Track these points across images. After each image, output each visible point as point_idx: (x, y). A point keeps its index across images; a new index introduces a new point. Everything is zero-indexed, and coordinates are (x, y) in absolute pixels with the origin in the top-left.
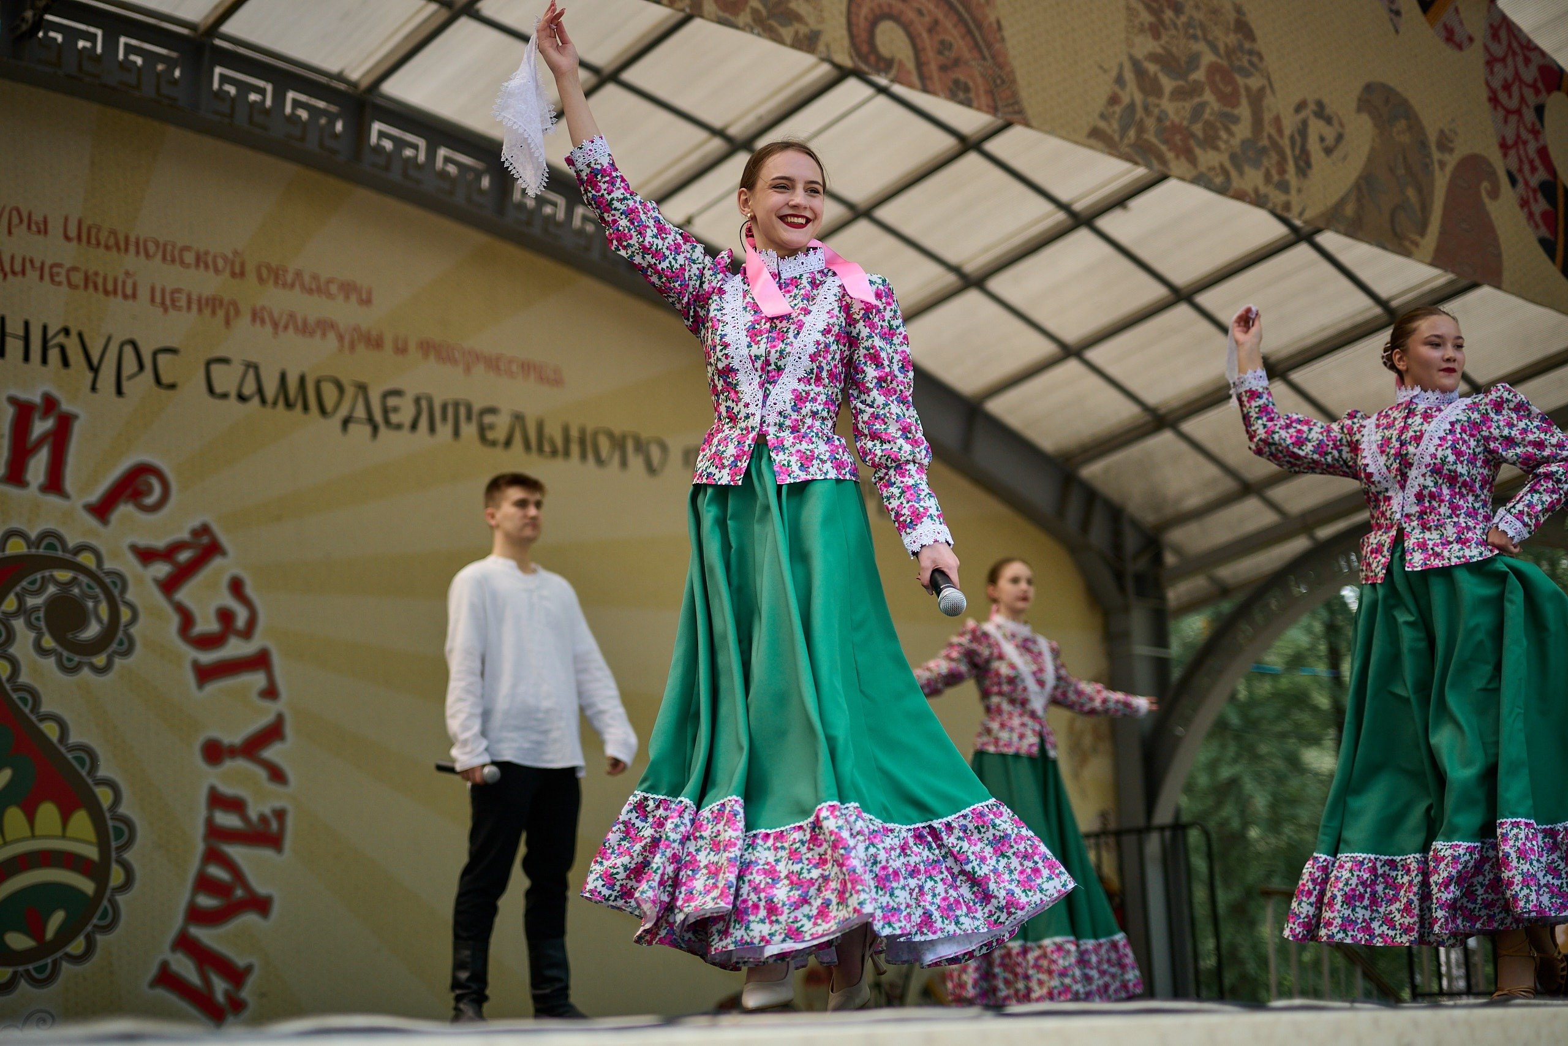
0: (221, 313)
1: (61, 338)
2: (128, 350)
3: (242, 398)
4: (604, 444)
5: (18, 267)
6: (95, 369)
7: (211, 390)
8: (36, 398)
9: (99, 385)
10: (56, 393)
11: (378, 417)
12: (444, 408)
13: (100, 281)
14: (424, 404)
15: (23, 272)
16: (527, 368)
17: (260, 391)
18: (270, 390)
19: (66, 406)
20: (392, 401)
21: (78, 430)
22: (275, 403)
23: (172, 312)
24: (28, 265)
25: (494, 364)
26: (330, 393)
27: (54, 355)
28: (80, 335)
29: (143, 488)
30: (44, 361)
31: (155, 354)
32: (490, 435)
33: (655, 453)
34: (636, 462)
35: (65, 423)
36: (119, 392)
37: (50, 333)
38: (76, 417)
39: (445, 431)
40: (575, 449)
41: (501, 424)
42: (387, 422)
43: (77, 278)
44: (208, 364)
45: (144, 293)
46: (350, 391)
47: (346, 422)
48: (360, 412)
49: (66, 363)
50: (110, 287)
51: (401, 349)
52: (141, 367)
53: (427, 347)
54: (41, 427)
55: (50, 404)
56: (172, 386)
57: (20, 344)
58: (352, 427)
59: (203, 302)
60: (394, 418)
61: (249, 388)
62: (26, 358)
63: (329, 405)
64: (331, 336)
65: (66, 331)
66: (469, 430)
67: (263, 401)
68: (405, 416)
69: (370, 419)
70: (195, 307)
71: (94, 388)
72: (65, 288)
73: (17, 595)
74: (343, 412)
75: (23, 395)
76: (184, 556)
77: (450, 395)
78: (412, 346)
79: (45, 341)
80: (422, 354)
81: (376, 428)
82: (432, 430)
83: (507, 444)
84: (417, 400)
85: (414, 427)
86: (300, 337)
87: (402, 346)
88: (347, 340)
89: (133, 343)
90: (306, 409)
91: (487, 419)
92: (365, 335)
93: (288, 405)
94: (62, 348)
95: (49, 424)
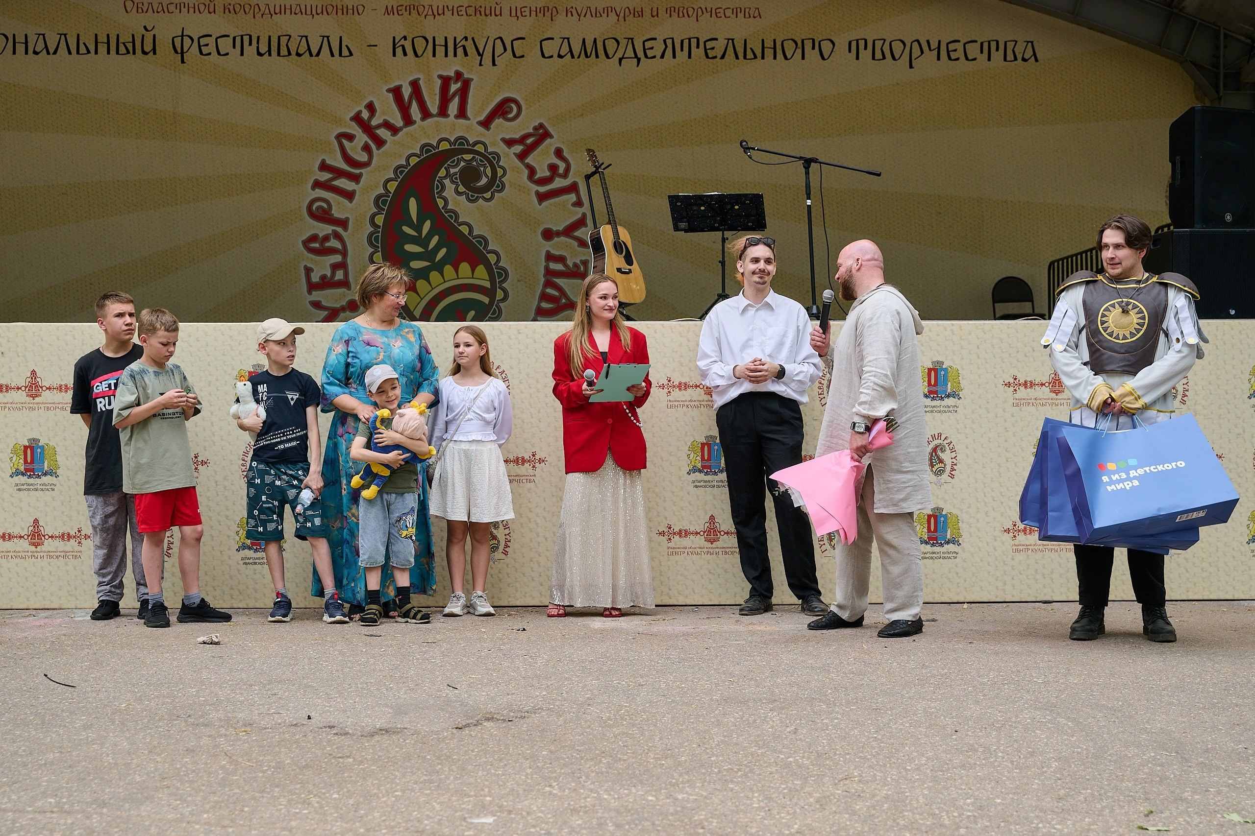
0: (548, 14)
1: (463, 42)
2: (498, 42)
3: (560, 56)
4: (790, 47)
5: (441, 11)
6: (481, 55)
7: (543, 56)
8: (452, 74)
9: (482, 63)
10: (461, 70)
11: (640, 54)
12: (682, 41)
13: (482, 10)
14: (669, 42)
15: (444, 13)
16: (736, 11)
17: (571, 51)
18: (577, 48)
20: (648, 44)
21: (473, 85)
22: (579, 57)
23: (521, 18)
24: (446, 9)
25: (714, 13)
26: (611, 46)
27: (460, 51)
28: (473, 39)
29: (508, 110)
30: (455, 55)
31: (512, 42)
32: (711, 53)
33: (826, 47)
34: (812, 55)
35: (466, 84)
36: (494, 64)
37: (458, 41)
38: (472, 79)
39: (682, 56)
40: (769, 53)
41: (720, 45)
42: (646, 56)
43: (471, 11)
44: (541, 42)
45: (506, 12)
46: (623, 43)
47: (620, 60)
48: (630, 53)
49: (466, 54)
50: (488, 12)
51: (655, 15)
52: (505, 50)
53: (670, 11)
54: (454, 87)
55: (459, 75)
56: (523, 56)
57: (443, 49)
58: (623, 61)
59: (538, 10)
60: (650, 53)
61: (565, 50)
62: (446, 55)
63: (611, 52)
64: (613, 15)
65: (466, 38)
66: (698, 53)
67: (573, 56)
68: (659, 47)
69: (636, 56)
70: (533, 13)
71: (481, 65)
72: (465, 17)
73: (445, 168)
74: (619, 54)
75: (445, 74)
76: (530, 141)
77: (686, 35)
78: (662, 12)
79: (455, 45)
80: (668, 15)
81: (639, 60)
82: (674, 57)
83: (723, 57)
84: (665, 41)
85: (662, 57)
86: (594, 19)
87: (655, 13)
88: (622, 15)
89: (501, 38)
90: (597, 56)
91: (709, 45)
92: (632, 12)
93: (587, 56)
94: (464, 47)
95: (459, 85)
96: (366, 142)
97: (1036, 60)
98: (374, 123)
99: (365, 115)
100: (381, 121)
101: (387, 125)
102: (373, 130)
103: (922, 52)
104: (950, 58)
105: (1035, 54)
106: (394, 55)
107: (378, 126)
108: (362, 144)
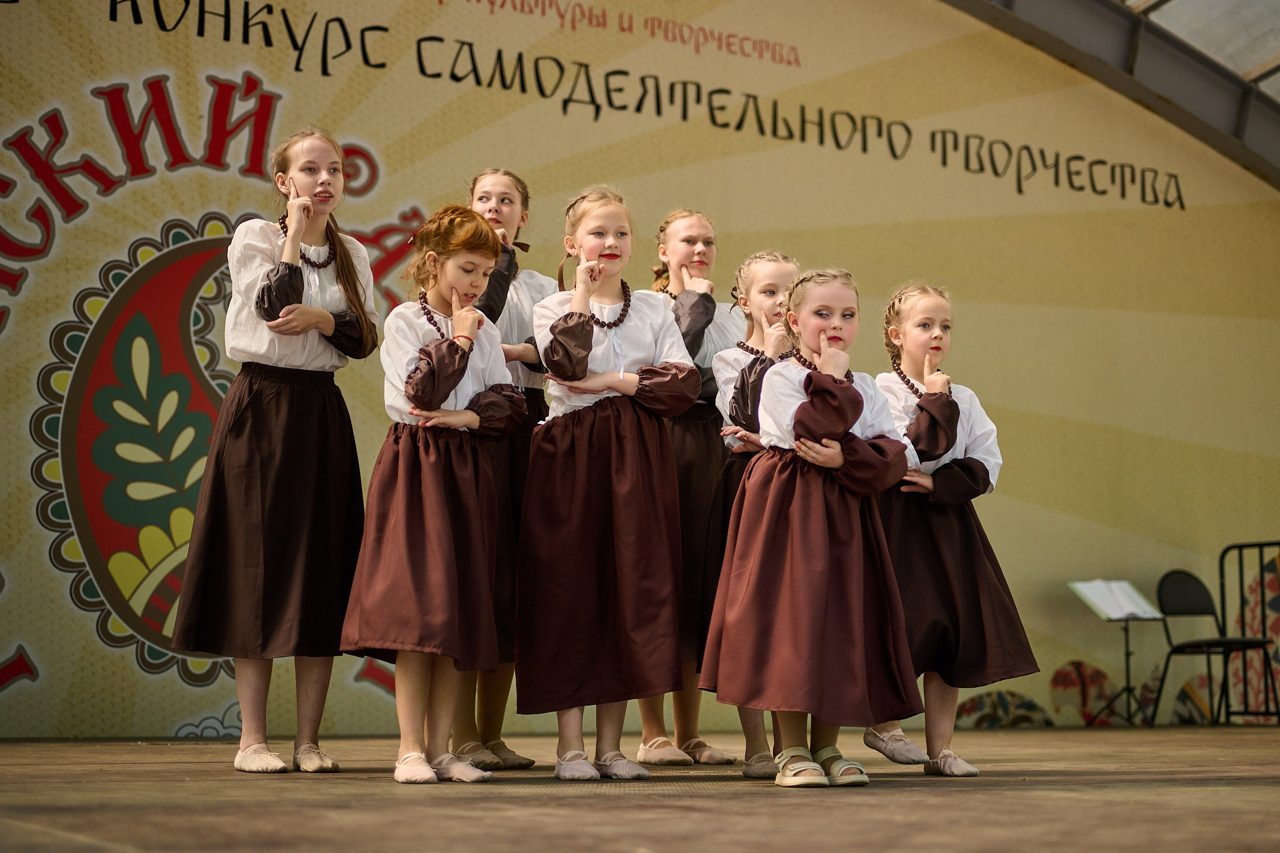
1: (263, 16)
2: (335, 27)
3: (455, 77)
4: (844, 127)
6: (299, 48)
7: (422, 70)
8: (237, 79)
9: (302, 66)
10: (257, 73)
11: (601, 99)
12: (672, 87)
14: (650, 83)
16: (761, 46)
17: (475, 70)
18: (486, 69)
19: (268, 86)
20: (615, 82)
21: (280, 111)
22: (490, 84)
25: (725, 42)
26: (549, 74)
27: (256, 33)
28: (284, 12)
29: (350, 171)
30: (246, 40)
31: (363, 32)
32: (721, 117)
33: (899, 135)
34: (877, 145)
35: (267, 103)
36: (325, 72)
37: (252, 11)
38: (279, 97)
39: (672, 112)
40: (812, 131)
41: (733, 105)
42: (611, 103)
44: (419, 42)
46: (571, 71)
47: (566, 103)
48: (582, 93)
49: (268, 42)
51: (626, 28)
52: (349, 46)
53: (653, 25)
54: (241, 107)
55: (251, 84)
56: (382, 66)
57: (221, 21)
58: (571, 107)
60: (617, 99)
61: (465, 66)
62: (227, 37)
63: (548, 85)
64: (552, 13)
65: (269, 9)
66: (698, 112)
67: (478, 82)
68: (630, 97)
69: (593, 101)
71: (298, 68)
73: (216, 279)
74: (563, 92)
75: (223, 75)
76: (392, 241)
77: (678, 77)
78: (638, 24)
79: (246, 19)
80: (648, 32)
81: (598, 109)
82: (659, 112)
83: (739, 126)
84: (643, 80)
85: (639, 109)
86: (518, 14)
87: (626, 25)
88: (568, 17)
89: (340, 21)
90: (523, 89)
91: (718, 100)
92: (587, 13)
93: (504, 85)
94: (265, 27)
95: (250, 104)
96: (39, 200)
97: (1182, 207)
98: (61, 158)
99: (41, 139)
100: (76, 158)
101: (89, 168)
102: (57, 176)
103: (1034, 168)
104: (1071, 185)
105: (1180, 198)
106: (113, 17)
107: (70, 169)
108: (29, 204)
